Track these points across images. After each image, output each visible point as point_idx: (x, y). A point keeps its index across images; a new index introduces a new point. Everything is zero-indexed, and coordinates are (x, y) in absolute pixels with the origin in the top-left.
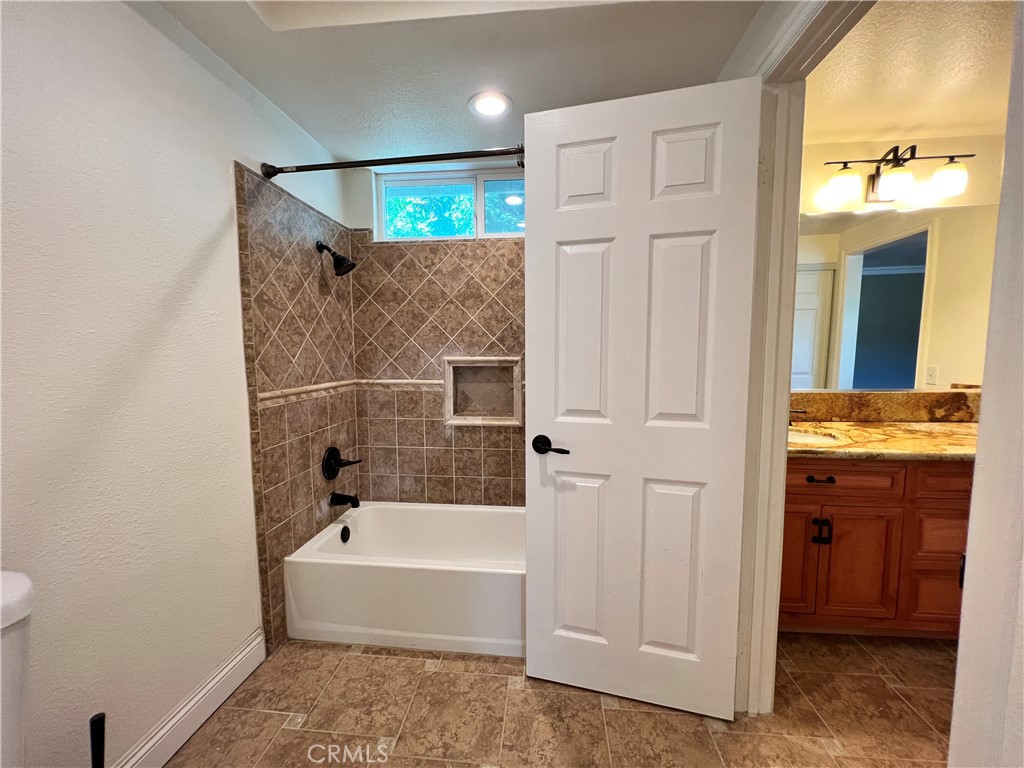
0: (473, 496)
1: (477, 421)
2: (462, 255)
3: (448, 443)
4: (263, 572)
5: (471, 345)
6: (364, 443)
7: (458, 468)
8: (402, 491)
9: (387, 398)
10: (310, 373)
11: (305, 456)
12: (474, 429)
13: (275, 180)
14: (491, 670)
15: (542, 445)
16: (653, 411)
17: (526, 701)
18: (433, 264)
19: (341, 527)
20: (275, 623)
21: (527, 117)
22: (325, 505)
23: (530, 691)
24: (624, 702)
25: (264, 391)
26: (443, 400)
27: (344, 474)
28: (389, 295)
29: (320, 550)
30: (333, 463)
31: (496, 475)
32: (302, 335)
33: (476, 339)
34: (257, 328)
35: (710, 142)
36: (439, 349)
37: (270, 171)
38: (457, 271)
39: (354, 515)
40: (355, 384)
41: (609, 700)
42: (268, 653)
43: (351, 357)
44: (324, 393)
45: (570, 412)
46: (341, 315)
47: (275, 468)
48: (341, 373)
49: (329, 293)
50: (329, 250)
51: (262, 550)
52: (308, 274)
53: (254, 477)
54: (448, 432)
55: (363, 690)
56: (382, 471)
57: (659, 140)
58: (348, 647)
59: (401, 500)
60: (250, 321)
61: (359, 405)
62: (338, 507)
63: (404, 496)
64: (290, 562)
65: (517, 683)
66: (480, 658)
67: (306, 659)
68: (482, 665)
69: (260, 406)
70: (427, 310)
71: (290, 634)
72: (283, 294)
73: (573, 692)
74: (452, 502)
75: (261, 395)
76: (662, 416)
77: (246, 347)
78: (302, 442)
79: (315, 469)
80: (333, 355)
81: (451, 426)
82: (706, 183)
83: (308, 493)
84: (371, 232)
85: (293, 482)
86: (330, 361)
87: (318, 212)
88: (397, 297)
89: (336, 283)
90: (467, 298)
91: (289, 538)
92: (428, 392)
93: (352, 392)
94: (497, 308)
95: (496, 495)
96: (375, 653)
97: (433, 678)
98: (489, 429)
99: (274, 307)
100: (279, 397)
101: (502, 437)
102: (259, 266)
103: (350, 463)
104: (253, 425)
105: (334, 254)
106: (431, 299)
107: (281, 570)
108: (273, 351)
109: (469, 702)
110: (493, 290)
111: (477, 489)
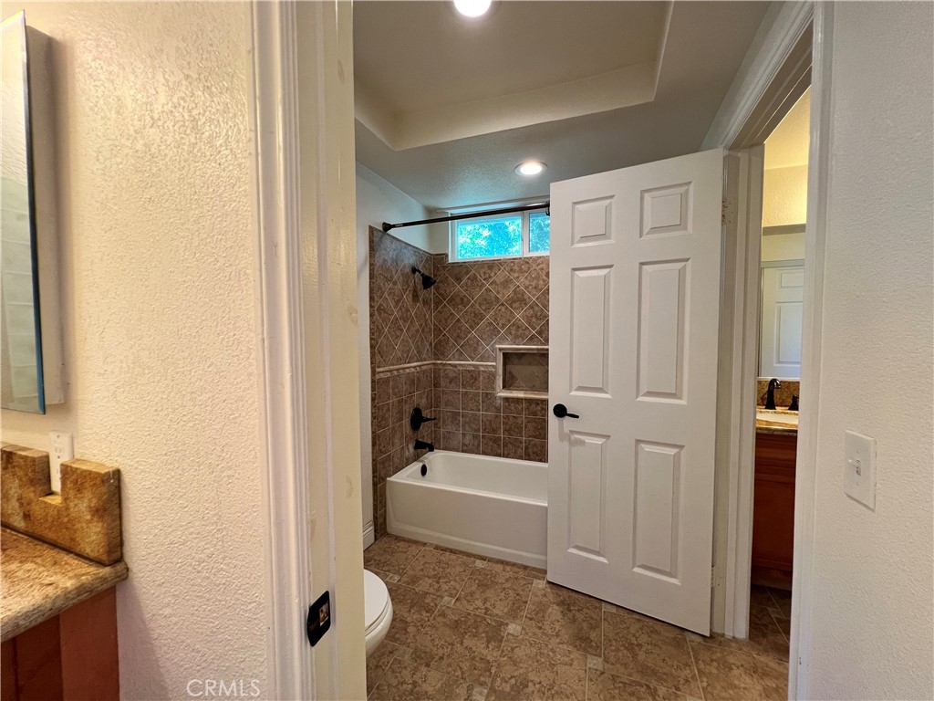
0: (516, 452)
1: (521, 395)
2: (511, 270)
3: (498, 410)
4: (375, 484)
5: (516, 337)
6: (438, 406)
7: (505, 430)
8: (464, 445)
9: (455, 375)
10: (405, 356)
11: (400, 412)
12: (518, 400)
13: (389, 232)
14: (521, 573)
15: (561, 411)
16: (644, 389)
17: (545, 595)
18: (490, 277)
19: (421, 464)
20: (380, 521)
21: (552, 185)
22: (411, 447)
23: (549, 590)
24: (620, 609)
25: (379, 367)
26: (495, 377)
27: (424, 427)
28: (458, 300)
29: (408, 476)
30: (417, 419)
31: (534, 437)
32: (402, 330)
33: (521, 331)
34: (378, 328)
35: (684, 197)
36: (493, 339)
37: (387, 227)
38: (507, 283)
39: (431, 457)
40: (433, 364)
41: (609, 607)
42: (376, 539)
43: (431, 344)
44: (413, 370)
45: (581, 388)
46: (425, 315)
47: (383, 418)
48: (424, 356)
49: (418, 301)
50: (420, 272)
51: (374, 471)
52: (406, 290)
53: (372, 422)
54: (498, 402)
55: (435, 570)
56: (449, 428)
57: (646, 195)
58: (425, 544)
59: (463, 451)
60: (374, 323)
61: (435, 379)
62: (419, 450)
63: (465, 448)
64: (390, 481)
65: (540, 584)
66: (514, 565)
67: (398, 547)
68: (515, 569)
69: (377, 377)
70: (485, 310)
71: (389, 530)
72: (392, 305)
73: (581, 597)
74: (500, 456)
75: (378, 370)
76: (649, 394)
77: (371, 339)
78: (399, 402)
79: (406, 421)
80: (419, 343)
81: (500, 397)
82: (682, 225)
83: (402, 437)
84: (447, 256)
85: (393, 428)
86: (417, 348)
87: (414, 247)
88: (463, 302)
89: (423, 293)
90: (514, 302)
91: (389, 466)
92: (484, 372)
93: (431, 369)
94: (537, 309)
95: (534, 453)
96: (442, 550)
97: (479, 571)
98: (530, 401)
99: (387, 313)
100: (388, 371)
101: (539, 408)
102: (380, 288)
103: (428, 420)
104: (373, 389)
105: (423, 275)
106: (488, 302)
107: (385, 485)
108: (385, 342)
109: (504, 589)
110: (534, 295)
111: (519, 447)
